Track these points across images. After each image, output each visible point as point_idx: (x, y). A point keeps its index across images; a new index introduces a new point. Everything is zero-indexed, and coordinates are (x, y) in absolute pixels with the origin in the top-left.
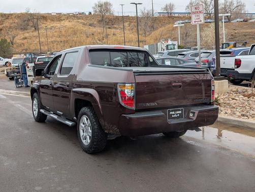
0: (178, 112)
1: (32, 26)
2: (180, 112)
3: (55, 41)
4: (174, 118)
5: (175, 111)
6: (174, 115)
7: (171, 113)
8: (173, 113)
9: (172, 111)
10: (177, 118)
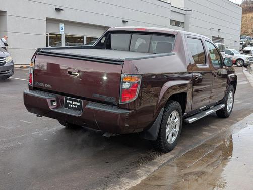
0: (76, 103)
2: (78, 104)
4: (71, 108)
6: (71, 104)
7: (68, 101)
9: (70, 100)
10: (74, 109)
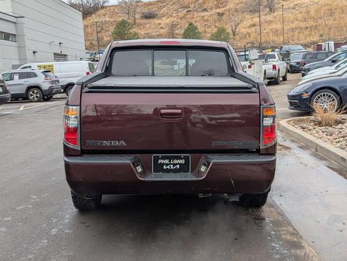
0: (176, 161)
1: (266, 7)
2: (182, 161)
3: (296, 28)
4: (168, 171)
5: (170, 158)
6: (167, 165)
7: (160, 161)
8: (167, 161)
9: (164, 158)
10: (175, 170)
